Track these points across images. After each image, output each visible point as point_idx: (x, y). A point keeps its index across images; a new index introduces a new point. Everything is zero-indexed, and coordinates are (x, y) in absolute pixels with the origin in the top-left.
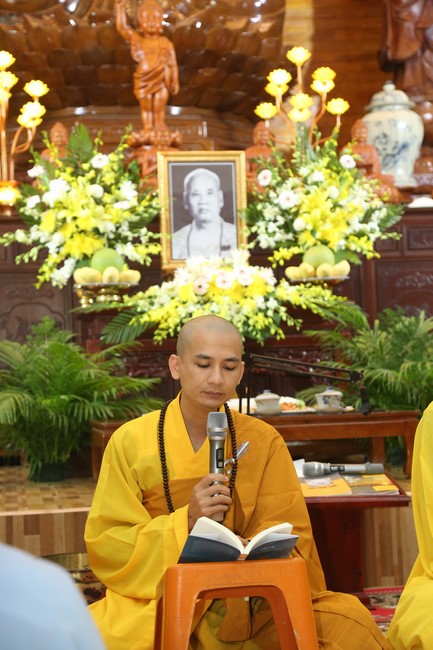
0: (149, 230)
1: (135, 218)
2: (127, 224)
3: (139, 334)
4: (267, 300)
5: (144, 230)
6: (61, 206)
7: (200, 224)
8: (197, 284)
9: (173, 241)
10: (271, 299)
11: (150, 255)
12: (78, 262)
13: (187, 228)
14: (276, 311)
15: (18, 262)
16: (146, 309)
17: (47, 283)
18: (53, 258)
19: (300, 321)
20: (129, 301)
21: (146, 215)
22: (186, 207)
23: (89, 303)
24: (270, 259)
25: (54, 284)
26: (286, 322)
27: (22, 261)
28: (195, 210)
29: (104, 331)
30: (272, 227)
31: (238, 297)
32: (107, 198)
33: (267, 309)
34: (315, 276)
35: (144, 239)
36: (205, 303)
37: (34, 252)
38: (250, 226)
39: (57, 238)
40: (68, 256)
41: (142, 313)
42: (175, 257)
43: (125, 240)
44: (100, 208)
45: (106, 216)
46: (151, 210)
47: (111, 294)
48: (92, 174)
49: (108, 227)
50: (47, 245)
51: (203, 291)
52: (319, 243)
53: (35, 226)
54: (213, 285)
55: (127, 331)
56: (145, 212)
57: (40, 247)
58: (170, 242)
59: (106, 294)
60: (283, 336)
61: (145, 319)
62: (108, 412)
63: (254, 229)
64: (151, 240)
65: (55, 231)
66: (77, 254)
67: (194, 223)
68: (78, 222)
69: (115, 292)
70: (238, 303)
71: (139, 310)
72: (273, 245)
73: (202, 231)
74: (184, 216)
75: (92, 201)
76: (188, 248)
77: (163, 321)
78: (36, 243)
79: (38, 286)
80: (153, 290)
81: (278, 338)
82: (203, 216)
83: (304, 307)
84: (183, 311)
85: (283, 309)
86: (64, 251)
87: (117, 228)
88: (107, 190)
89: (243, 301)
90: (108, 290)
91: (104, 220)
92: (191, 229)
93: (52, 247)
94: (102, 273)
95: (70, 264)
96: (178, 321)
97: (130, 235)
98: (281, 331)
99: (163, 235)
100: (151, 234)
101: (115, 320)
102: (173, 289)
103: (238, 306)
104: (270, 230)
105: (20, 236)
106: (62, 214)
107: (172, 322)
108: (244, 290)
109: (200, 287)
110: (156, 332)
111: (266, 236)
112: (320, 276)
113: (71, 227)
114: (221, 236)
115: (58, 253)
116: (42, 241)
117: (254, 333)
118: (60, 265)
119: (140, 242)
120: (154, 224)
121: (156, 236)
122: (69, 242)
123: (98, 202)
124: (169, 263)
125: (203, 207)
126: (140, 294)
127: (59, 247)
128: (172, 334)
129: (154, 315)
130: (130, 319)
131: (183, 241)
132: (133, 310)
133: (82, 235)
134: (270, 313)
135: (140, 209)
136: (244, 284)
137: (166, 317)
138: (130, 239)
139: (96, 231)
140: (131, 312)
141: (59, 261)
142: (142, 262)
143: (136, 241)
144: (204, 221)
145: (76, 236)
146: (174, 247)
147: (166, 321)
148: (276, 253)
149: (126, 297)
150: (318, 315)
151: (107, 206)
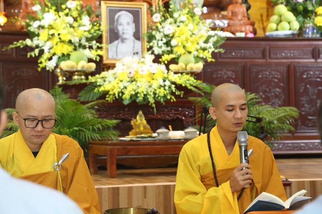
0: (97, 42)
1: (89, 36)
2: (85, 39)
3: (98, 97)
4: (164, 81)
5: (94, 42)
6: (51, 27)
7: (123, 40)
8: (128, 71)
9: (109, 49)
10: (167, 81)
11: (99, 55)
12: (59, 58)
13: (116, 42)
14: (170, 87)
15: (28, 56)
16: (102, 84)
17: (44, 68)
18: (46, 55)
19: (183, 92)
20: (92, 79)
21: (95, 34)
22: (116, 31)
23: (63, 80)
24: (160, 60)
25: (47, 69)
26: (175, 93)
27: (31, 56)
28: (121, 33)
29: (80, 94)
30: (161, 43)
31: (149, 79)
32: (75, 24)
33: (165, 86)
34: (186, 69)
35: (95, 47)
36: (132, 81)
37: (37, 51)
38: (149, 42)
39: (49, 44)
40: (54, 54)
41: (100, 86)
42: (110, 57)
43: (84, 47)
44: (72, 29)
45: (75, 34)
46: (98, 32)
47: (81, 75)
48: (67, 11)
49: (75, 40)
50: (43, 48)
51: (132, 75)
52: (187, 53)
53: (36, 38)
54: (137, 72)
55: (92, 95)
56: (95, 32)
57: (40, 49)
58: (107, 49)
59: (78, 75)
60: (175, 100)
61: (101, 89)
62: (98, 136)
63: (151, 44)
64: (98, 48)
65: (48, 40)
66: (59, 54)
67: (120, 40)
68: (61, 36)
69: (83, 74)
70: (149, 82)
71: (98, 84)
72: (161, 53)
73: (124, 44)
74: (115, 36)
75: (68, 25)
76: (117, 52)
77: (111, 91)
78: (37, 47)
79: (39, 69)
80: (104, 74)
81: (172, 101)
82: (124, 36)
83: (183, 85)
84: (121, 85)
85: (173, 86)
86: (52, 51)
87: (80, 41)
88: (75, 20)
89: (152, 81)
90: (79, 73)
91: (74, 36)
92: (118, 43)
93: (46, 49)
94: (77, 64)
95: (55, 58)
96: (120, 90)
97: (87, 44)
98: (173, 97)
99: (104, 45)
100: (98, 44)
101: (85, 89)
102: (115, 74)
103: (149, 84)
104: (160, 45)
105: (28, 42)
106: (52, 32)
107: (116, 91)
108: (153, 75)
109: (130, 73)
110: (107, 96)
111: (157, 48)
112: (189, 69)
113: (56, 39)
114: (134, 47)
115: (49, 52)
116: (40, 45)
117: (159, 98)
118: (50, 59)
119: (92, 48)
120: (99, 39)
121: (100, 46)
122: (55, 47)
123: (71, 26)
124: (107, 60)
125: (125, 31)
126: (97, 76)
127: (49, 49)
128: (117, 97)
129: (106, 87)
130: (94, 89)
131: (114, 49)
132: (95, 84)
133: (62, 43)
134: (167, 88)
135: (92, 31)
136: (153, 72)
137: (112, 88)
138: (87, 46)
139: (70, 42)
140: (94, 85)
141: (49, 57)
142: (94, 59)
143: (91, 48)
144: (125, 39)
145: (59, 44)
146: (109, 52)
147: (113, 90)
148: (163, 57)
149: (90, 77)
150: (190, 90)
151: (76, 29)
